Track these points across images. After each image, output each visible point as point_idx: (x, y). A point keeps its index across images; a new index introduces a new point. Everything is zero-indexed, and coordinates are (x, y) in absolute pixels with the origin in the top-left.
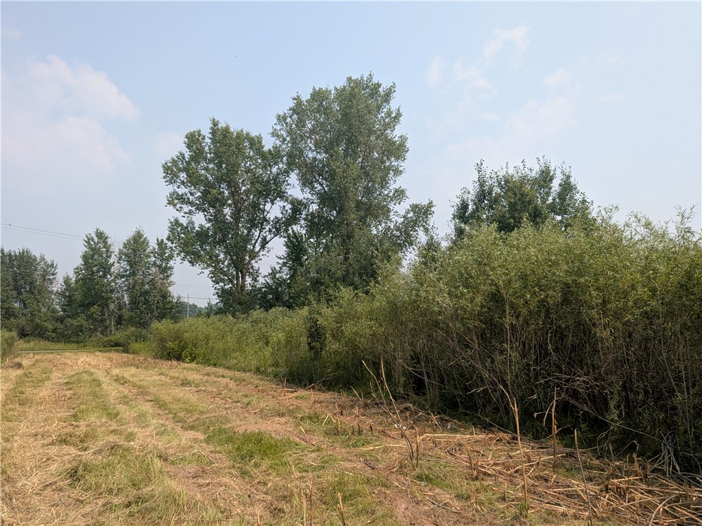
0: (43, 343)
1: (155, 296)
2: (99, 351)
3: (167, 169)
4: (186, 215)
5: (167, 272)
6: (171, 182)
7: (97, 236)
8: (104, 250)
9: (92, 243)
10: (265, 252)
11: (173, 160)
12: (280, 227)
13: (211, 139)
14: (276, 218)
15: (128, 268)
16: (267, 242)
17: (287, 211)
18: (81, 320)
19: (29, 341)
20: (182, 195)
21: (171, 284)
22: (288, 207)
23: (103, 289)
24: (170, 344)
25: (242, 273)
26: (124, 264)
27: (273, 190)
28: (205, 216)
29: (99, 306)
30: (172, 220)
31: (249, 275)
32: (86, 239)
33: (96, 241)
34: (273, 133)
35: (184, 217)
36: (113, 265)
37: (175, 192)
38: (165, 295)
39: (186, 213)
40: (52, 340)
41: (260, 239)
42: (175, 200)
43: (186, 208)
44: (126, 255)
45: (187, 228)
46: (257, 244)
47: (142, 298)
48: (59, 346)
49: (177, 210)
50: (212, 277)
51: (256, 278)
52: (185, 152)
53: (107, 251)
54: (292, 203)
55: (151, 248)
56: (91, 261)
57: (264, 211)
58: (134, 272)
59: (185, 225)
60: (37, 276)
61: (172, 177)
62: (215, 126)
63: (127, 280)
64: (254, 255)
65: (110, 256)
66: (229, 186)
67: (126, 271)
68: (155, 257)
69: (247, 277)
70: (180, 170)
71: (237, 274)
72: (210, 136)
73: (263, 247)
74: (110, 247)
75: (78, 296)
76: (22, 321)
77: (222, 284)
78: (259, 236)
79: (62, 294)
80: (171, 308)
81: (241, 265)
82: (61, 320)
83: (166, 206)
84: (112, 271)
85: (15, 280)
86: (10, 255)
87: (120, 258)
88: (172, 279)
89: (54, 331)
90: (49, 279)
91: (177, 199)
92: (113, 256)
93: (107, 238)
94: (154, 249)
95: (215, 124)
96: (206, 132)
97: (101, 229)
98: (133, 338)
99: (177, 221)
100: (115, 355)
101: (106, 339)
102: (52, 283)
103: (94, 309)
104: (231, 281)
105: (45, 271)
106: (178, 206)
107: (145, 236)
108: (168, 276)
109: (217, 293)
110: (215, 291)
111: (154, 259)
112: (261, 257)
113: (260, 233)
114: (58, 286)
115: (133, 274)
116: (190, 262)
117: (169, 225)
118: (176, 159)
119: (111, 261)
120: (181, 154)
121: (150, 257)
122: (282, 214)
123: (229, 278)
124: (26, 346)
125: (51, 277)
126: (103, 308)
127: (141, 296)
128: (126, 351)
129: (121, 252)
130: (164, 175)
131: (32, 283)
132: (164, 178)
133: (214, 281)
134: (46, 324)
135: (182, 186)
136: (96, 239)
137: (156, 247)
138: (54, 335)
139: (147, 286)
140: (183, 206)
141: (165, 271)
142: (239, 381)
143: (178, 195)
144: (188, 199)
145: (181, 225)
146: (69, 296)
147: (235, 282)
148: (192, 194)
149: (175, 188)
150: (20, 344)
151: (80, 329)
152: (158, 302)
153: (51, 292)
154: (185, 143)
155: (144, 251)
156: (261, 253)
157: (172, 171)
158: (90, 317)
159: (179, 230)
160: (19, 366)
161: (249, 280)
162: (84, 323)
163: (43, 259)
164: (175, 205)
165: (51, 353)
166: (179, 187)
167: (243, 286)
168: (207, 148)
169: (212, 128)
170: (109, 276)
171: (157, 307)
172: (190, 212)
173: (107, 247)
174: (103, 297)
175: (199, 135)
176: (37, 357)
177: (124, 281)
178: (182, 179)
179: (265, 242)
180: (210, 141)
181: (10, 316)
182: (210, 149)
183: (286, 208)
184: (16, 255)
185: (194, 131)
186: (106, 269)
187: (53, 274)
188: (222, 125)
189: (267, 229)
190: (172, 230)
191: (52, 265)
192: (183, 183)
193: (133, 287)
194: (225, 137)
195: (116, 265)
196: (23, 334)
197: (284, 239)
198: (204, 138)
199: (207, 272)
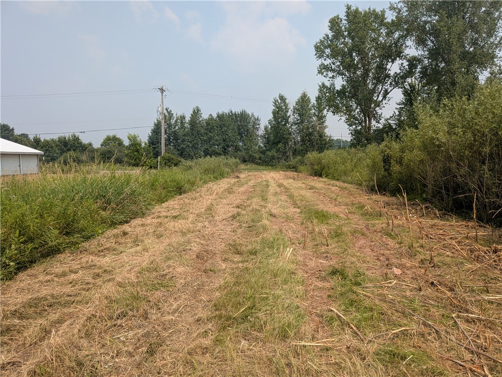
0: (254, 166)
1: (315, 136)
2: (282, 171)
3: (317, 48)
4: (331, 79)
5: (322, 120)
6: (320, 57)
7: (280, 99)
8: (284, 107)
9: (277, 103)
10: (386, 101)
11: (321, 41)
12: (399, 80)
13: (346, 20)
14: (396, 73)
15: (299, 118)
16: (388, 94)
17: (404, 67)
18: (273, 153)
19: (247, 165)
20: (327, 65)
21: (326, 127)
22: (406, 63)
23: (285, 133)
24: (316, 167)
25: (369, 118)
26: (296, 116)
27: (392, 52)
28: (343, 78)
29: (283, 143)
30: (321, 84)
31: (374, 119)
32: (274, 101)
33: (280, 102)
34: (390, 8)
35: (329, 80)
36: (289, 117)
37: (323, 64)
38: (321, 135)
39: (330, 78)
40: (259, 164)
41: (382, 91)
42: (323, 69)
43: (330, 74)
44: (297, 110)
45: (330, 88)
46: (380, 95)
47: (307, 138)
48: (262, 167)
49: (325, 76)
50: (346, 122)
51: (379, 121)
52: (329, 34)
53: (286, 108)
54: (408, 61)
55: (312, 104)
56: (277, 115)
57: (386, 69)
58: (302, 120)
59: (329, 87)
60: (250, 126)
61: (321, 53)
62: (349, 10)
63: (299, 126)
64: (378, 104)
65: (288, 111)
66: (359, 54)
67: (298, 121)
68: (315, 110)
69: (372, 120)
70: (326, 47)
71: (365, 118)
72: (345, 18)
73: (384, 97)
74: (287, 105)
75: (272, 138)
76: (243, 153)
77: (354, 127)
78: (382, 89)
79: (263, 137)
80: (325, 144)
81: (369, 112)
82: (263, 152)
83: (317, 75)
84: (289, 120)
85: (239, 129)
86: (235, 114)
87: (294, 112)
88: (326, 124)
89: (260, 159)
90: (256, 128)
91: (324, 69)
92: (290, 110)
93: (285, 99)
94: (314, 104)
95: (349, 8)
96: (343, 16)
97: (282, 94)
98: (300, 163)
99: (323, 84)
100: (290, 174)
101: (287, 164)
102: (258, 130)
103: (280, 145)
104: (360, 124)
105: (254, 123)
106: (325, 74)
107: (308, 96)
108: (323, 122)
109: (351, 133)
110: (349, 132)
111: (314, 111)
112: (384, 105)
113: (382, 87)
114: (261, 132)
115: (302, 122)
116: (333, 112)
117: (319, 88)
118: (323, 39)
119: (288, 115)
120: (326, 36)
121: (311, 110)
122: (400, 69)
123: (359, 122)
124: (246, 167)
125: (258, 126)
126: (285, 144)
127: (306, 136)
128: (296, 171)
129: (294, 108)
130: (315, 53)
131: (247, 130)
132: (316, 55)
133: (348, 125)
134: (255, 155)
135: (327, 59)
136: (279, 101)
137: (315, 103)
138: (259, 161)
139: (310, 130)
140: (328, 73)
141: (321, 118)
142: (342, 189)
143: (324, 66)
144: (331, 67)
145: (327, 87)
146: (268, 138)
147: (364, 124)
148: (334, 64)
149: (323, 61)
150: (243, 166)
151: (273, 158)
152: (317, 140)
153: (258, 136)
154: (329, 26)
155: (308, 106)
156: (384, 102)
157: (321, 49)
158: (278, 151)
159: (325, 90)
160: (238, 177)
161: (373, 122)
162: (275, 154)
163: (253, 115)
164: (322, 74)
165: (257, 172)
166: (325, 60)
167: (369, 128)
168: (343, 28)
169: (347, 12)
170: (288, 125)
171: (316, 143)
172: (333, 77)
173: (286, 105)
174: (285, 138)
175: (338, 19)
176: (249, 173)
177: (297, 127)
178: (327, 54)
179: (386, 93)
180: (346, 22)
181: (238, 150)
182: (345, 28)
183: (404, 65)
184: (238, 114)
185: (335, 17)
186: (286, 119)
187: (259, 124)
188: (353, 8)
189: (389, 83)
190: (320, 91)
191: (258, 119)
192: (328, 56)
193: (302, 130)
194: (355, 16)
195: (292, 117)
196: (244, 161)
197: (402, 90)
198: (341, 21)
199: (344, 118)
